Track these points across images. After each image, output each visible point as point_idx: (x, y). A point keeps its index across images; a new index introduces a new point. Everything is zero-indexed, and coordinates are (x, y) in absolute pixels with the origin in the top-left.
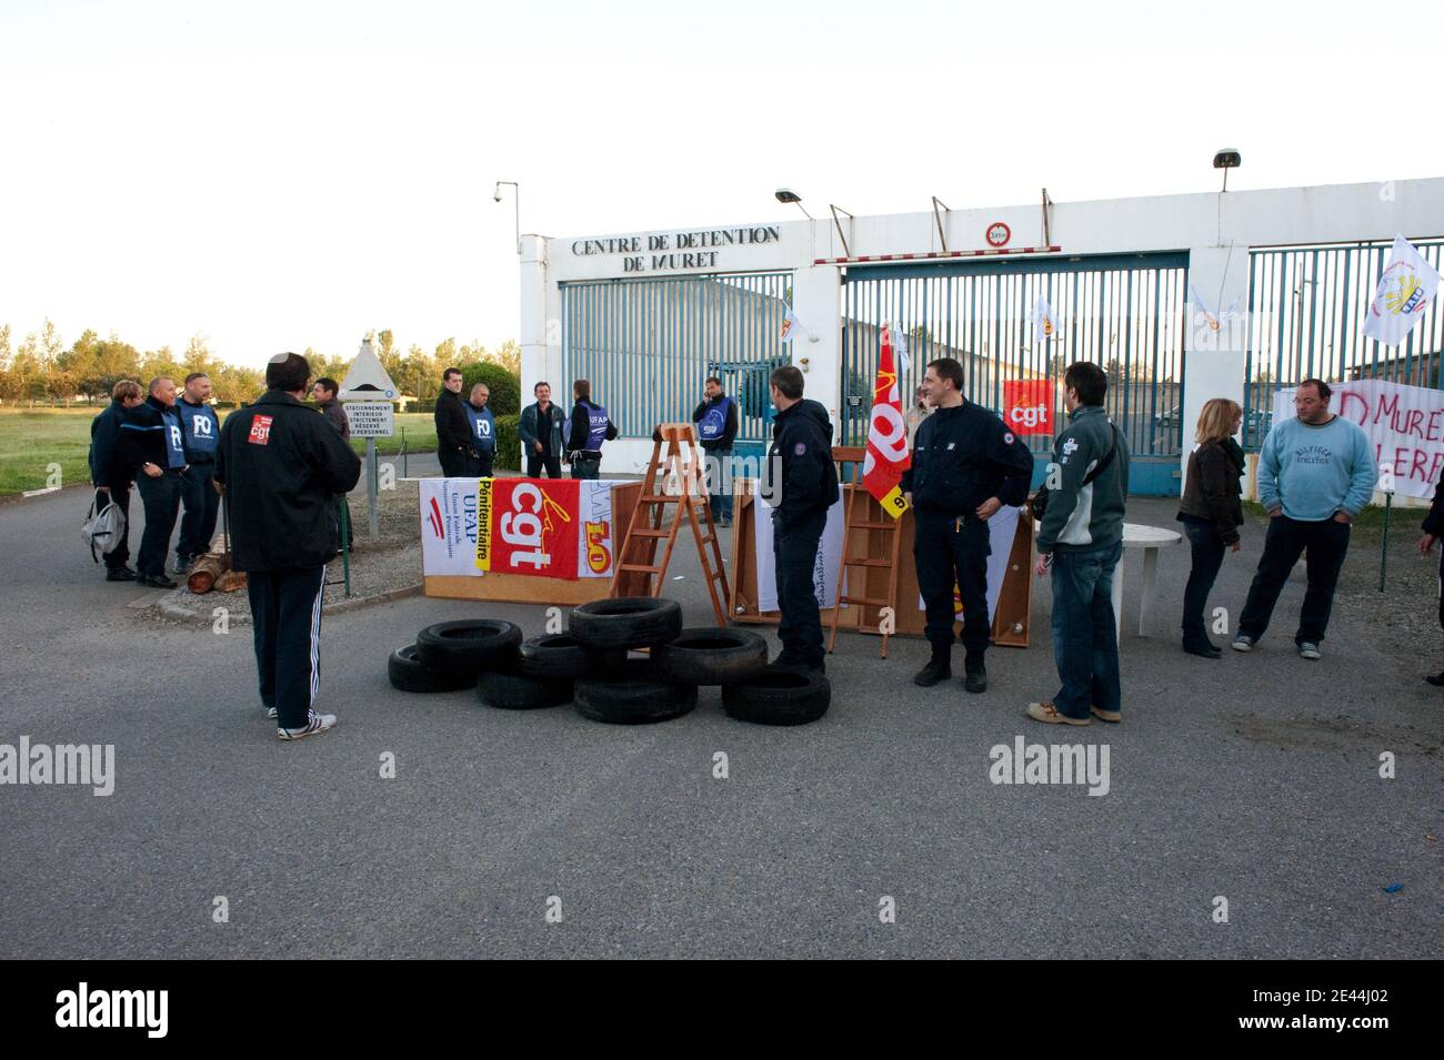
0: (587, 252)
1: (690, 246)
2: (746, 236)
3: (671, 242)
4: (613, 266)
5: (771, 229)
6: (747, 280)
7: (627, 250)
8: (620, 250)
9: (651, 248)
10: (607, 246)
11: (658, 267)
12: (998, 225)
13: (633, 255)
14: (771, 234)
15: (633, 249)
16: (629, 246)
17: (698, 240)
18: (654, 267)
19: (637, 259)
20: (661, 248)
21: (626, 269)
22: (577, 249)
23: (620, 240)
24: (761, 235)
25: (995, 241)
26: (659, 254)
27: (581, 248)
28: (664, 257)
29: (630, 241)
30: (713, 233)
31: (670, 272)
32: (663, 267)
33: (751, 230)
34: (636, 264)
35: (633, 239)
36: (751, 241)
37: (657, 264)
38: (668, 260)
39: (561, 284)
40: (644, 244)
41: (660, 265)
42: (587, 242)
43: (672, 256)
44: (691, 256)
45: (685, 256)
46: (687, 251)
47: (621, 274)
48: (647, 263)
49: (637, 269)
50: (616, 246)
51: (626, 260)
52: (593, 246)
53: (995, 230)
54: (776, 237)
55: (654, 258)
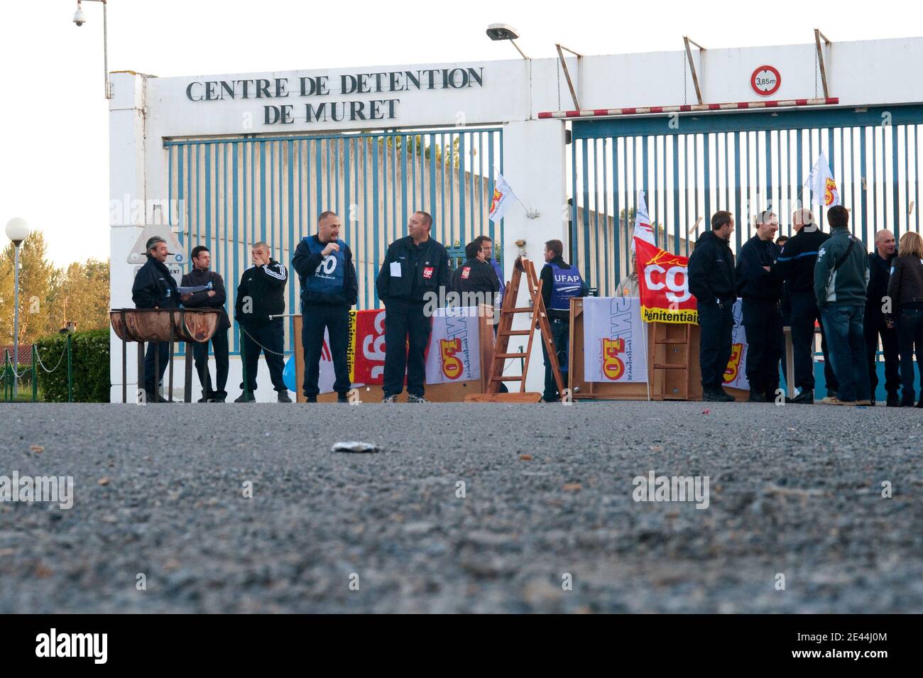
0: (208, 97)
1: (360, 91)
2: (438, 79)
3: (334, 85)
4: (249, 117)
5: (471, 71)
6: (438, 137)
7: (268, 95)
8: (259, 96)
9: (303, 93)
10: (239, 90)
11: (313, 119)
12: (766, 68)
13: (278, 103)
14: (472, 77)
15: (278, 94)
16: (272, 90)
17: (372, 83)
18: (309, 119)
19: (283, 107)
20: (319, 93)
21: (267, 122)
22: (192, 95)
23: (258, 82)
24: (458, 78)
25: (762, 88)
26: (315, 101)
27: (199, 92)
28: (322, 106)
29: (273, 83)
30: (392, 75)
31: (332, 125)
32: (321, 119)
33: (445, 72)
34: (282, 115)
35: (278, 81)
36: (445, 86)
37: (312, 115)
38: (328, 109)
39: (167, 142)
40: (293, 87)
41: (318, 116)
42: (208, 84)
43: (334, 105)
44: (362, 105)
45: (353, 104)
46: (355, 97)
47: (261, 128)
48: (298, 113)
49: (284, 122)
50: (252, 89)
51: (267, 108)
52: (218, 89)
53: (762, 75)
54: (479, 80)
55: (309, 107)
